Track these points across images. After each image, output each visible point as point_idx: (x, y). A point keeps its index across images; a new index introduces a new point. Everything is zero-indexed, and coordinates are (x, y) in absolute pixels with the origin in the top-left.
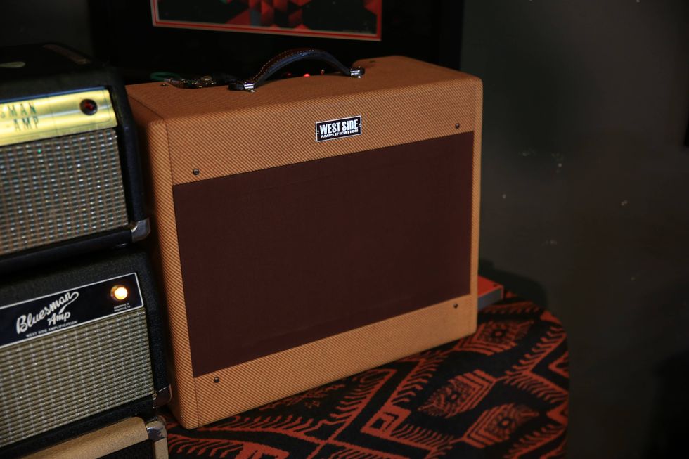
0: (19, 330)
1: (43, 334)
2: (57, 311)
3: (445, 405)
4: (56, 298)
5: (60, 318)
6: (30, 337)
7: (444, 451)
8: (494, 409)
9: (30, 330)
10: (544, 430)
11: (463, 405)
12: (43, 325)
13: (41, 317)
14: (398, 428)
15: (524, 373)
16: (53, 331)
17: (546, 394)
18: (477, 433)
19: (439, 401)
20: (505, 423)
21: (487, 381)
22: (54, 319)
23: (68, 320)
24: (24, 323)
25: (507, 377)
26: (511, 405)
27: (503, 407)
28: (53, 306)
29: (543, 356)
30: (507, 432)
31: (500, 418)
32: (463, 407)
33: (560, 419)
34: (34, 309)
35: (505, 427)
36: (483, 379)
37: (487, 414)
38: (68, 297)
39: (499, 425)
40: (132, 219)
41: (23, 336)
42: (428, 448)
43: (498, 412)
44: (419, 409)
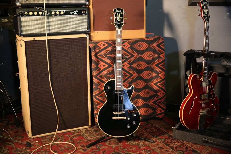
0: (70, 14)
1: (73, 15)
2: (75, 13)
3: (138, 47)
4: (75, 11)
5: (75, 14)
6: (71, 15)
7: (138, 57)
8: (148, 52)
9: (71, 14)
10: (159, 59)
11: (141, 48)
12: (73, 14)
13: (73, 13)
14: (128, 48)
15: (155, 46)
16: (74, 15)
17: (159, 51)
18: (145, 56)
19: (136, 46)
20: (151, 56)
21: (147, 45)
22: (74, 14)
23: (76, 14)
24: (71, 13)
25: (151, 46)
26: (152, 52)
27: (150, 52)
28: (75, 12)
29: (159, 43)
30: (151, 58)
31: (150, 54)
32: (142, 49)
33: (163, 57)
34: (72, 11)
35: (151, 57)
36: (146, 44)
37: (147, 53)
38: (77, 11)
39: (150, 56)
40: (86, 2)
41: (70, 15)
42: (134, 55)
43: (149, 53)
44: (132, 46)
